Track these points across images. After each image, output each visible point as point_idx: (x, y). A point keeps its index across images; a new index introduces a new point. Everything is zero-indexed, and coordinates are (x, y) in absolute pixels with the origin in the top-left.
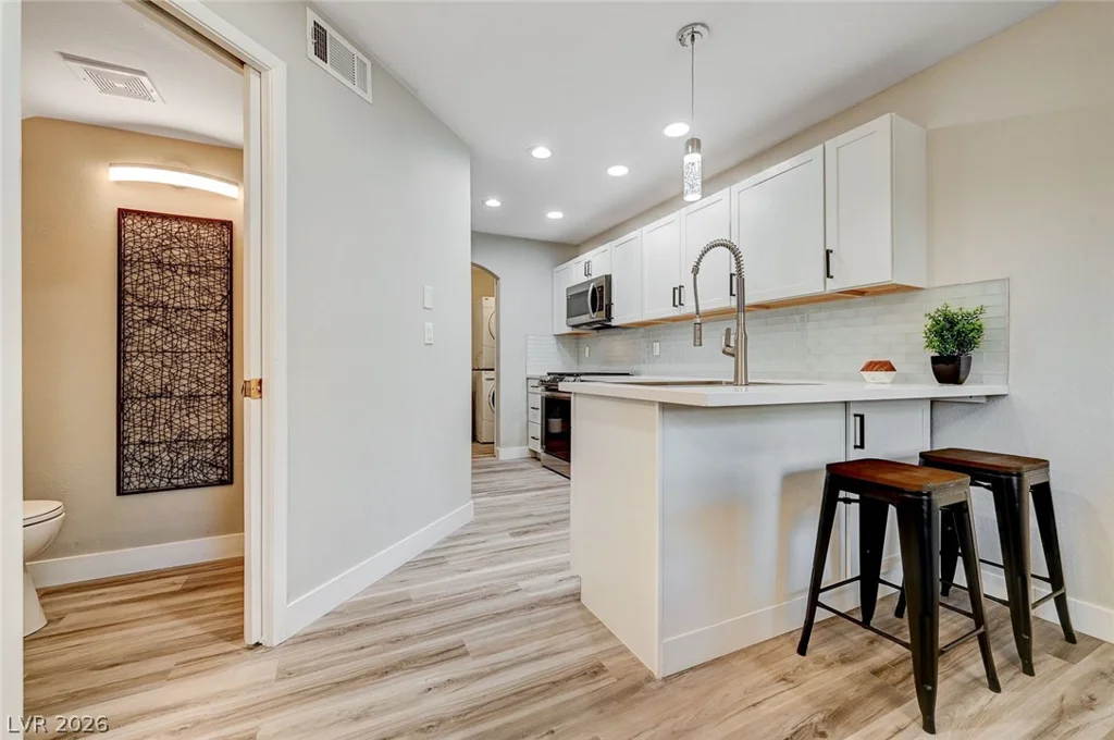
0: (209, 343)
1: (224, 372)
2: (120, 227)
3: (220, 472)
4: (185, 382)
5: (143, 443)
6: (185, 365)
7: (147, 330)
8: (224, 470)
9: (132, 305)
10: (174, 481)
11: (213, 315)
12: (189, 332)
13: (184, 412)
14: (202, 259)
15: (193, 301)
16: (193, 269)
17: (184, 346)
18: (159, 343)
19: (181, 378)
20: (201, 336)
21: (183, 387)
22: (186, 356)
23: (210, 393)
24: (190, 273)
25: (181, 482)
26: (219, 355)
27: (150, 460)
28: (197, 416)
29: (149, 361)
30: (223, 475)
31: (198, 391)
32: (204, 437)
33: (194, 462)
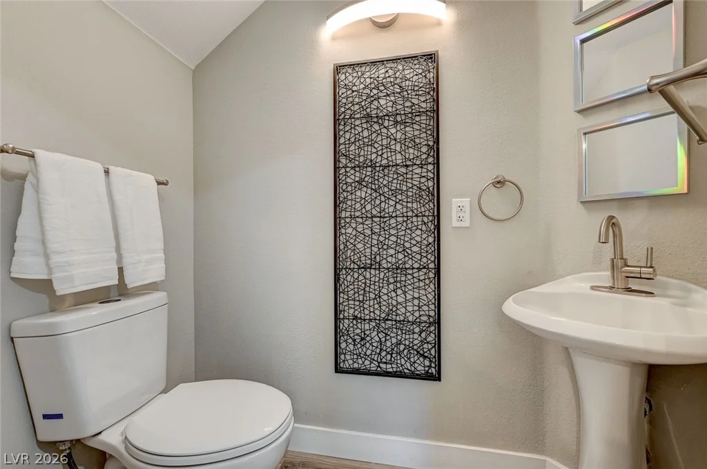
0: (415, 205)
1: (431, 240)
2: (336, 84)
3: (427, 363)
4: (392, 252)
5: (355, 318)
6: (393, 232)
7: (358, 193)
8: (431, 361)
9: (346, 167)
10: (383, 366)
11: (418, 171)
12: (395, 192)
13: (391, 287)
14: (408, 104)
15: (399, 156)
16: (399, 118)
17: (391, 209)
18: (368, 207)
19: (389, 247)
20: (407, 197)
21: (390, 257)
22: (393, 221)
23: (416, 265)
24: (396, 123)
25: (389, 368)
26: (425, 220)
27: (362, 339)
28: (405, 293)
29: (360, 228)
30: (430, 367)
31: (405, 263)
32: (410, 319)
33: (402, 347)
